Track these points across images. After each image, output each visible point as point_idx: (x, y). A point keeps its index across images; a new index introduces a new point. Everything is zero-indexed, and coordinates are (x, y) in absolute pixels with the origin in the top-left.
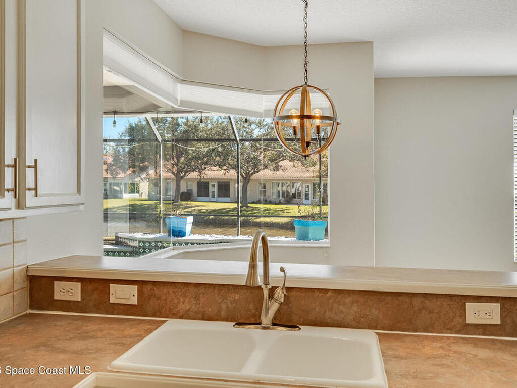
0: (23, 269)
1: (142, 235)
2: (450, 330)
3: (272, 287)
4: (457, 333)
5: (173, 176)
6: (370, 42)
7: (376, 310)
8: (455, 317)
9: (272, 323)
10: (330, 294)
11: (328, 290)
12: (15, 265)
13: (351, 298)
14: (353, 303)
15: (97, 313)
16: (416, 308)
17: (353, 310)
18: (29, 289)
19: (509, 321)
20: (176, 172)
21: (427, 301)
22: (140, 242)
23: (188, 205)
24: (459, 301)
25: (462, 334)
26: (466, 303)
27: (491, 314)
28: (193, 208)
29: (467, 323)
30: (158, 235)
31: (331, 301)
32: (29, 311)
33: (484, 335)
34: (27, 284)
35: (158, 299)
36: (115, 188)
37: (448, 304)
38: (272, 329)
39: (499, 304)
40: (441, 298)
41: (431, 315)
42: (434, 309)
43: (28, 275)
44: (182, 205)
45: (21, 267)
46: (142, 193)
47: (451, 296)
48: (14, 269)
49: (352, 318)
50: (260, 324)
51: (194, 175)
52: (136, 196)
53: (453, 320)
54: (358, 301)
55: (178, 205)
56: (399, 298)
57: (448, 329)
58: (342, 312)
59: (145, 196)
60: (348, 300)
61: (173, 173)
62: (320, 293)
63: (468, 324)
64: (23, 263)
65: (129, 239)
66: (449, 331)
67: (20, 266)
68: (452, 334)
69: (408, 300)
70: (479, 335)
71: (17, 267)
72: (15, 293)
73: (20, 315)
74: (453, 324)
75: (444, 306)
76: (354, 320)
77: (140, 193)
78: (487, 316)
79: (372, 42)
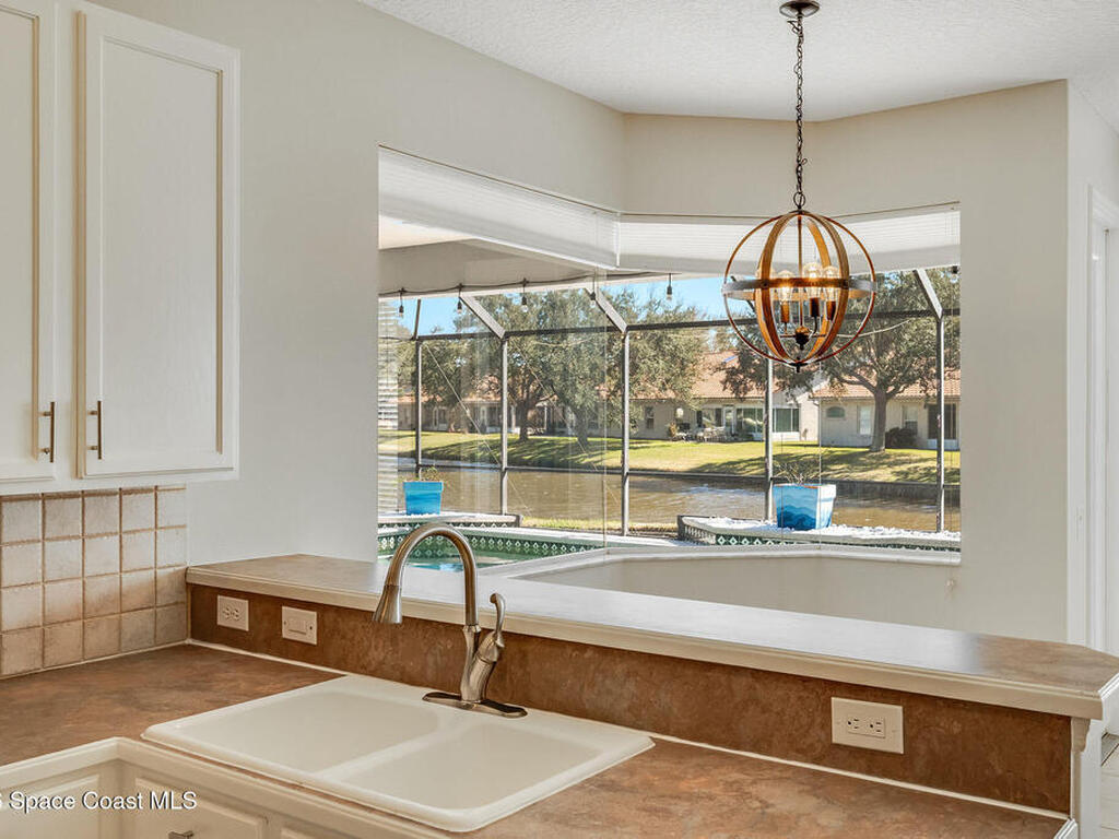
0: (178, 572)
1: (728, 522)
2: (802, 753)
3: (483, 629)
4: (816, 761)
5: (870, 394)
6: (1060, 80)
7: (667, 694)
8: (811, 725)
9: (481, 699)
10: (588, 654)
11: (586, 646)
12: (159, 564)
13: (625, 666)
14: (628, 675)
15: (267, 653)
16: (738, 699)
17: (626, 691)
18: (189, 604)
19: (922, 748)
20: (874, 383)
21: (757, 686)
22: (718, 536)
23: (903, 458)
24: (820, 692)
25: (825, 765)
26: (833, 699)
27: (883, 728)
28: (912, 465)
29: (834, 741)
30: (760, 524)
31: (592, 667)
32: (189, 641)
33: (869, 773)
34: (184, 597)
35: (344, 637)
36: (749, 420)
37: (800, 698)
38: (477, 710)
39: (900, 708)
40: (785, 683)
41: (767, 715)
42: (771, 705)
43: (187, 584)
44: (888, 456)
45: (171, 570)
46: (806, 431)
47: (805, 680)
48: (158, 571)
49: (625, 705)
50: (459, 698)
51: (914, 390)
52: (793, 436)
53: (807, 731)
54: (636, 673)
55: (880, 457)
56: (709, 674)
57: (798, 751)
58: (609, 692)
59: (813, 437)
60: (620, 668)
61: (868, 386)
62: (573, 651)
63: (838, 745)
64: (178, 562)
65: (701, 530)
66: (800, 755)
67: (170, 566)
68: (806, 762)
69: (723, 679)
70: (860, 771)
71: (164, 567)
72: (158, 610)
73: (167, 646)
74: (809, 741)
75: (792, 700)
76: (629, 709)
77: (802, 430)
78: (873, 732)
79: (1065, 80)
